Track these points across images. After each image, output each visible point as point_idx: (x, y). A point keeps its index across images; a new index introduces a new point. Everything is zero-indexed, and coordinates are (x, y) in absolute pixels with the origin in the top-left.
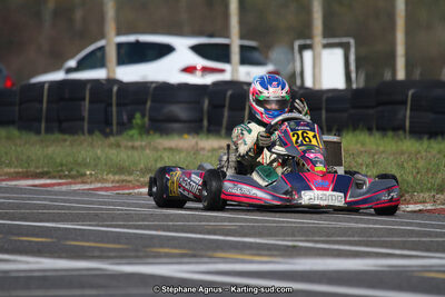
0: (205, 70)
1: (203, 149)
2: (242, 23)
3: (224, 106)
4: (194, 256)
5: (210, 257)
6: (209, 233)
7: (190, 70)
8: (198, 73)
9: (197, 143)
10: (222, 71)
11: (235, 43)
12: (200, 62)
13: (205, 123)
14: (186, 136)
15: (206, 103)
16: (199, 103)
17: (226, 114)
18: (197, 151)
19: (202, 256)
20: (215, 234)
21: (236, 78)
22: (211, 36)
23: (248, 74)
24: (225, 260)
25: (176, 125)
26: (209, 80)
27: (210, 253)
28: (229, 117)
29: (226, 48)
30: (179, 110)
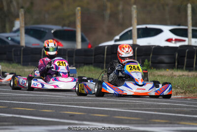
0: (176, 40)
1: (175, 76)
2: (192, 19)
3: (185, 56)
4: (171, 123)
5: (178, 124)
6: (178, 113)
7: (169, 40)
8: (174, 42)
9: (173, 73)
10: (184, 41)
11: (190, 28)
12: (174, 37)
13: (176, 64)
14: (167, 70)
15: (177, 55)
16: (174, 55)
17: (186, 60)
18: (172, 76)
19: (174, 124)
20: (180, 113)
21: (190, 44)
22: (179, 25)
23: (196, 42)
24: (185, 126)
25: (163, 65)
26: (178, 45)
27: (178, 122)
28: (187, 61)
29: (186, 30)
30: (165, 58)
